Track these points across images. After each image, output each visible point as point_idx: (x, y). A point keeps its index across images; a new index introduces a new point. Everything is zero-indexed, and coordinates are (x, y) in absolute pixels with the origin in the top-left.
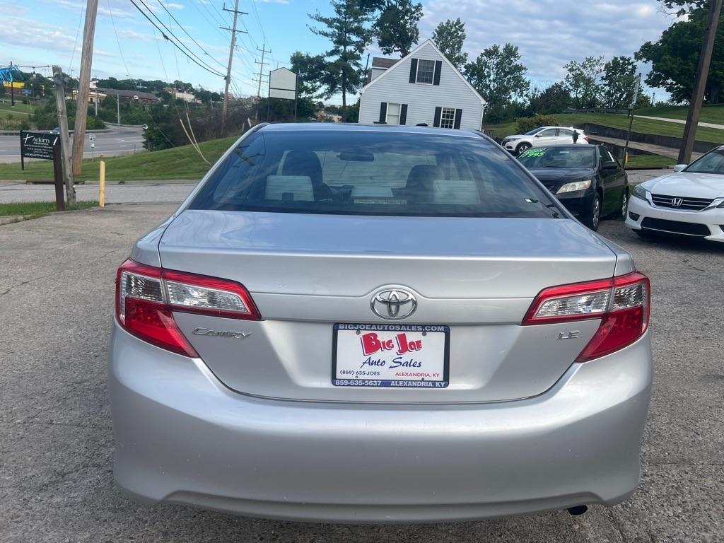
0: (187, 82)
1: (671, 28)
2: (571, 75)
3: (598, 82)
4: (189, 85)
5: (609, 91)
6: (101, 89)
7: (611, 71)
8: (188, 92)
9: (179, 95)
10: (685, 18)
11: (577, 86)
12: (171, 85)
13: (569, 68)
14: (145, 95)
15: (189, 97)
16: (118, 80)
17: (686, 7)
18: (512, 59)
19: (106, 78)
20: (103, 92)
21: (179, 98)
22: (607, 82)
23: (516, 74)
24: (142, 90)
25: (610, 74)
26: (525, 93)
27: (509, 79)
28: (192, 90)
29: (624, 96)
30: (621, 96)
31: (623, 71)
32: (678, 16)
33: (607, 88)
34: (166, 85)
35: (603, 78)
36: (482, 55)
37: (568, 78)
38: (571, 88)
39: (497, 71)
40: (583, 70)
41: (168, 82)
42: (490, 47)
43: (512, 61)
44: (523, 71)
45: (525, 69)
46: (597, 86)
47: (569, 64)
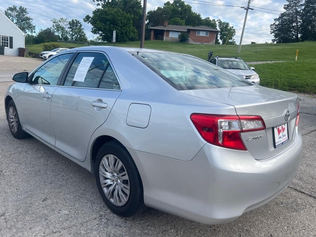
1: (95, 10)
2: (54, 25)
3: (67, 29)
5: (72, 34)
7: (71, 25)
10: (100, 7)
11: (58, 30)
13: (53, 21)
17: (100, 2)
18: (24, 14)
22: (71, 30)
23: (28, 21)
25: (72, 26)
26: (33, 31)
27: (24, 23)
29: (79, 36)
30: (77, 36)
31: (76, 26)
32: (97, 6)
33: (71, 32)
35: (69, 28)
36: (8, 10)
37: (53, 26)
38: (55, 30)
39: (18, 19)
40: (60, 23)
42: (11, 6)
43: (24, 15)
44: (31, 20)
45: (32, 19)
46: (67, 31)
47: (53, 20)
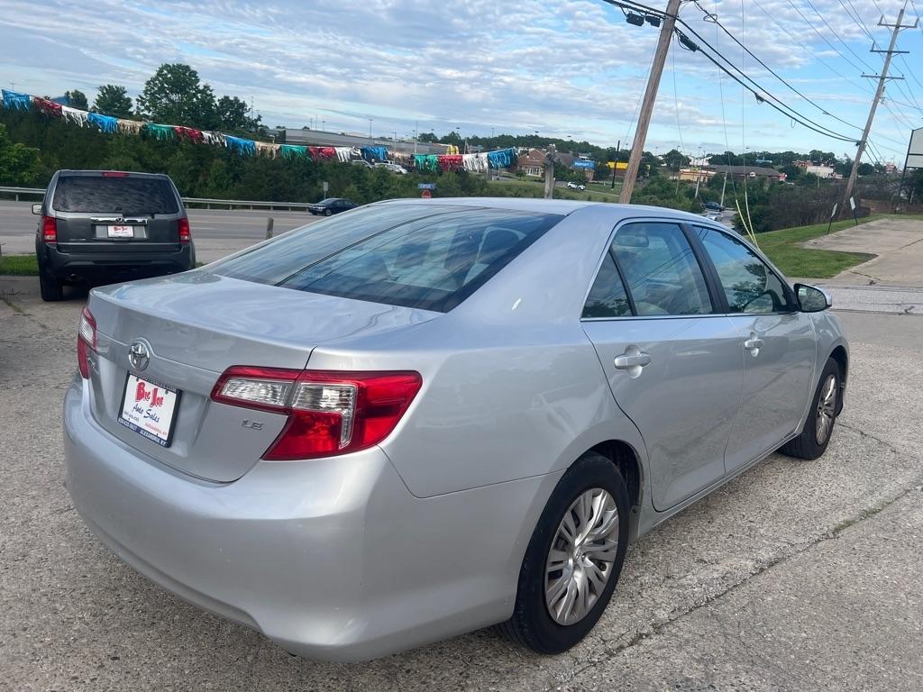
0: (828, 152)
4: (831, 155)
6: (713, 166)
8: (827, 165)
9: (811, 169)
12: (805, 157)
14: (764, 171)
15: (824, 171)
16: (736, 154)
19: (721, 153)
20: (714, 169)
21: (809, 173)
24: (764, 165)
28: (834, 161)
34: (798, 156)
41: (802, 153)
